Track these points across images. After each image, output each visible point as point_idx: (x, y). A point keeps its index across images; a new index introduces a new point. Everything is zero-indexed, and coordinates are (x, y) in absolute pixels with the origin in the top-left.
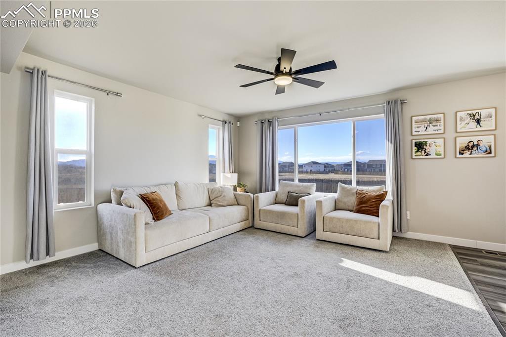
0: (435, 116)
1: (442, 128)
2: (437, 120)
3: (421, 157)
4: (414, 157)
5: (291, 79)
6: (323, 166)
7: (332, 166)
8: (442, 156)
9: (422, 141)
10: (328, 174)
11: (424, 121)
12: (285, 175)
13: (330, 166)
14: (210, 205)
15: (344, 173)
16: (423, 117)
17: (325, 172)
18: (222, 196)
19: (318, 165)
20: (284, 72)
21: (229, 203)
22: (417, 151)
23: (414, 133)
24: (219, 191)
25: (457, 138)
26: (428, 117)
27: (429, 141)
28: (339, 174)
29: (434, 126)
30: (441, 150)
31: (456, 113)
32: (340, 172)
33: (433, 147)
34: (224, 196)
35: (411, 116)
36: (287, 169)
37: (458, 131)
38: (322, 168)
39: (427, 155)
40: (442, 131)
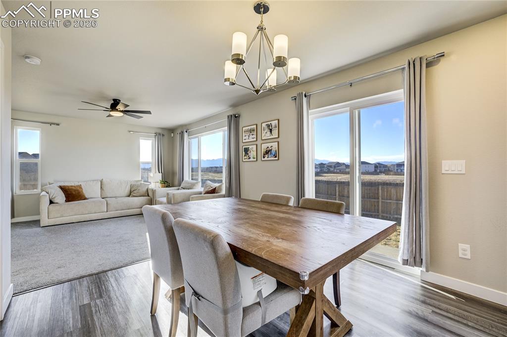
0: (252, 127)
1: (256, 136)
2: (254, 130)
3: (246, 160)
6: (373, 166)
7: (385, 166)
8: (256, 160)
10: (378, 174)
12: (328, 176)
13: (382, 166)
15: (396, 174)
16: (248, 128)
17: (375, 173)
19: (367, 165)
22: (245, 156)
23: (244, 141)
25: (263, 145)
28: (390, 175)
31: (262, 124)
32: (391, 173)
33: (252, 152)
35: (242, 127)
36: (332, 169)
37: (263, 139)
38: (372, 169)
39: (249, 159)
40: (255, 139)
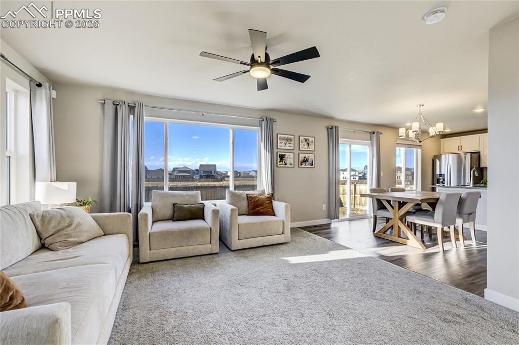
0: (290, 136)
1: (293, 146)
2: (291, 140)
3: (282, 166)
4: (278, 166)
5: (269, 71)
8: (293, 166)
9: (283, 153)
11: (284, 139)
14: (43, 247)
16: (284, 136)
18: (74, 226)
20: (259, 62)
21: (92, 236)
22: (280, 161)
23: (279, 147)
24: (62, 217)
25: (300, 154)
26: (286, 136)
27: (287, 154)
29: (289, 143)
30: (292, 161)
31: (299, 137)
33: (289, 159)
34: (79, 224)
35: (276, 133)
37: (300, 149)
39: (285, 165)
40: (293, 148)
